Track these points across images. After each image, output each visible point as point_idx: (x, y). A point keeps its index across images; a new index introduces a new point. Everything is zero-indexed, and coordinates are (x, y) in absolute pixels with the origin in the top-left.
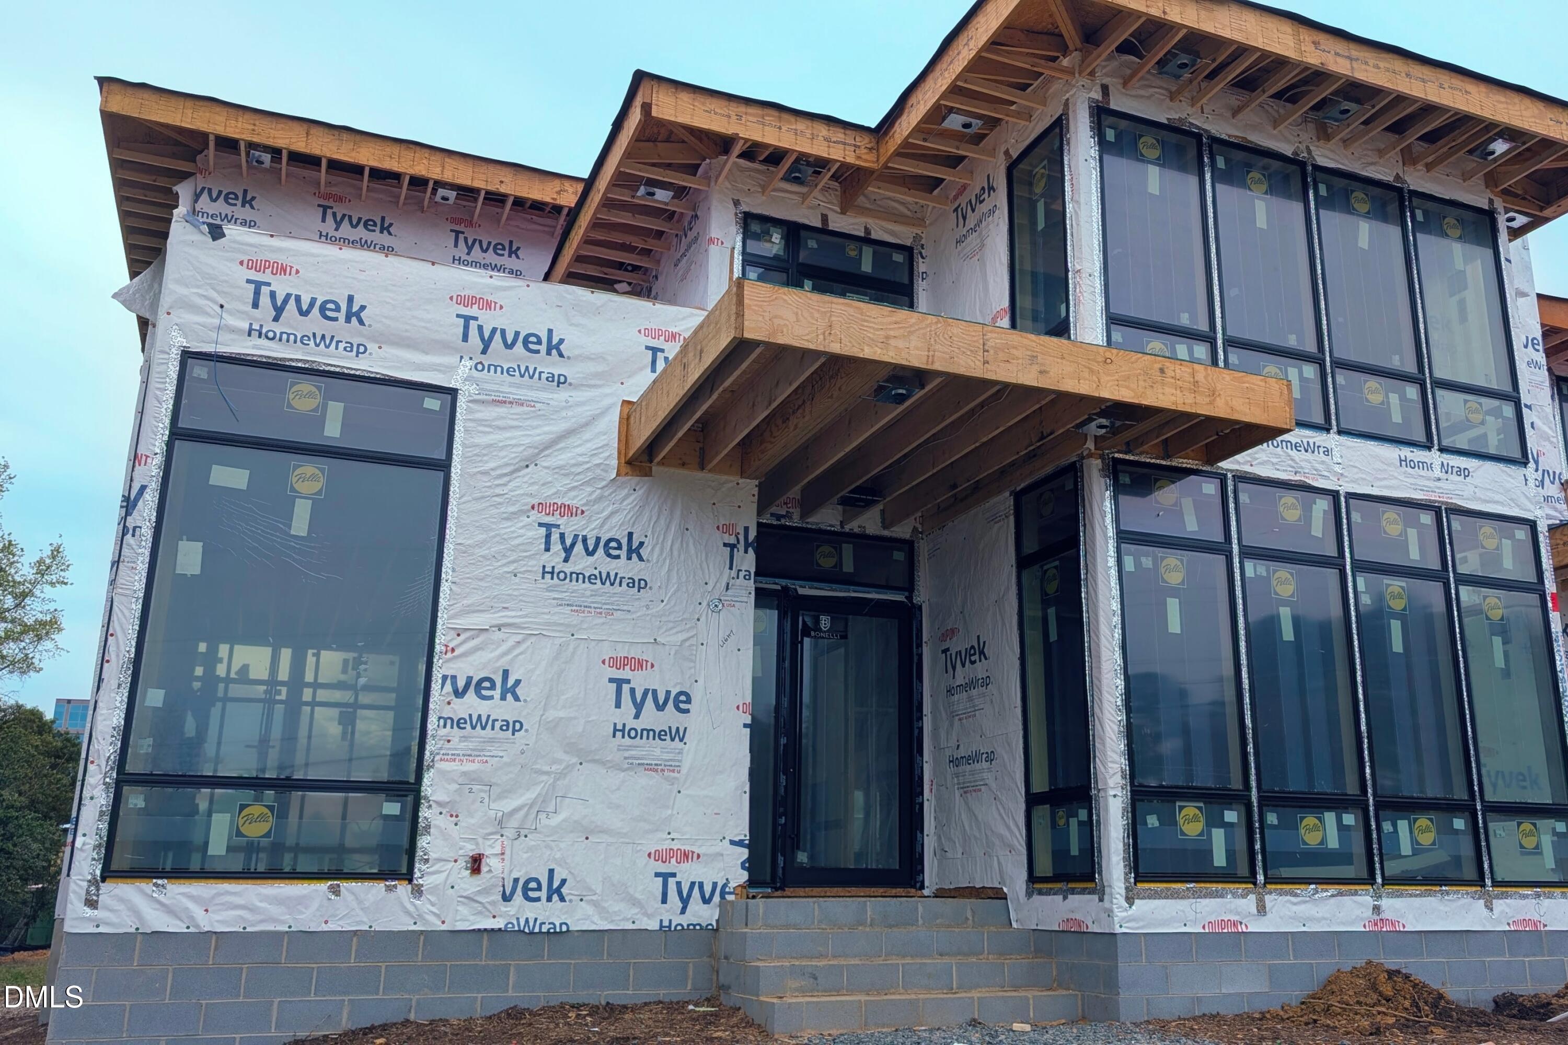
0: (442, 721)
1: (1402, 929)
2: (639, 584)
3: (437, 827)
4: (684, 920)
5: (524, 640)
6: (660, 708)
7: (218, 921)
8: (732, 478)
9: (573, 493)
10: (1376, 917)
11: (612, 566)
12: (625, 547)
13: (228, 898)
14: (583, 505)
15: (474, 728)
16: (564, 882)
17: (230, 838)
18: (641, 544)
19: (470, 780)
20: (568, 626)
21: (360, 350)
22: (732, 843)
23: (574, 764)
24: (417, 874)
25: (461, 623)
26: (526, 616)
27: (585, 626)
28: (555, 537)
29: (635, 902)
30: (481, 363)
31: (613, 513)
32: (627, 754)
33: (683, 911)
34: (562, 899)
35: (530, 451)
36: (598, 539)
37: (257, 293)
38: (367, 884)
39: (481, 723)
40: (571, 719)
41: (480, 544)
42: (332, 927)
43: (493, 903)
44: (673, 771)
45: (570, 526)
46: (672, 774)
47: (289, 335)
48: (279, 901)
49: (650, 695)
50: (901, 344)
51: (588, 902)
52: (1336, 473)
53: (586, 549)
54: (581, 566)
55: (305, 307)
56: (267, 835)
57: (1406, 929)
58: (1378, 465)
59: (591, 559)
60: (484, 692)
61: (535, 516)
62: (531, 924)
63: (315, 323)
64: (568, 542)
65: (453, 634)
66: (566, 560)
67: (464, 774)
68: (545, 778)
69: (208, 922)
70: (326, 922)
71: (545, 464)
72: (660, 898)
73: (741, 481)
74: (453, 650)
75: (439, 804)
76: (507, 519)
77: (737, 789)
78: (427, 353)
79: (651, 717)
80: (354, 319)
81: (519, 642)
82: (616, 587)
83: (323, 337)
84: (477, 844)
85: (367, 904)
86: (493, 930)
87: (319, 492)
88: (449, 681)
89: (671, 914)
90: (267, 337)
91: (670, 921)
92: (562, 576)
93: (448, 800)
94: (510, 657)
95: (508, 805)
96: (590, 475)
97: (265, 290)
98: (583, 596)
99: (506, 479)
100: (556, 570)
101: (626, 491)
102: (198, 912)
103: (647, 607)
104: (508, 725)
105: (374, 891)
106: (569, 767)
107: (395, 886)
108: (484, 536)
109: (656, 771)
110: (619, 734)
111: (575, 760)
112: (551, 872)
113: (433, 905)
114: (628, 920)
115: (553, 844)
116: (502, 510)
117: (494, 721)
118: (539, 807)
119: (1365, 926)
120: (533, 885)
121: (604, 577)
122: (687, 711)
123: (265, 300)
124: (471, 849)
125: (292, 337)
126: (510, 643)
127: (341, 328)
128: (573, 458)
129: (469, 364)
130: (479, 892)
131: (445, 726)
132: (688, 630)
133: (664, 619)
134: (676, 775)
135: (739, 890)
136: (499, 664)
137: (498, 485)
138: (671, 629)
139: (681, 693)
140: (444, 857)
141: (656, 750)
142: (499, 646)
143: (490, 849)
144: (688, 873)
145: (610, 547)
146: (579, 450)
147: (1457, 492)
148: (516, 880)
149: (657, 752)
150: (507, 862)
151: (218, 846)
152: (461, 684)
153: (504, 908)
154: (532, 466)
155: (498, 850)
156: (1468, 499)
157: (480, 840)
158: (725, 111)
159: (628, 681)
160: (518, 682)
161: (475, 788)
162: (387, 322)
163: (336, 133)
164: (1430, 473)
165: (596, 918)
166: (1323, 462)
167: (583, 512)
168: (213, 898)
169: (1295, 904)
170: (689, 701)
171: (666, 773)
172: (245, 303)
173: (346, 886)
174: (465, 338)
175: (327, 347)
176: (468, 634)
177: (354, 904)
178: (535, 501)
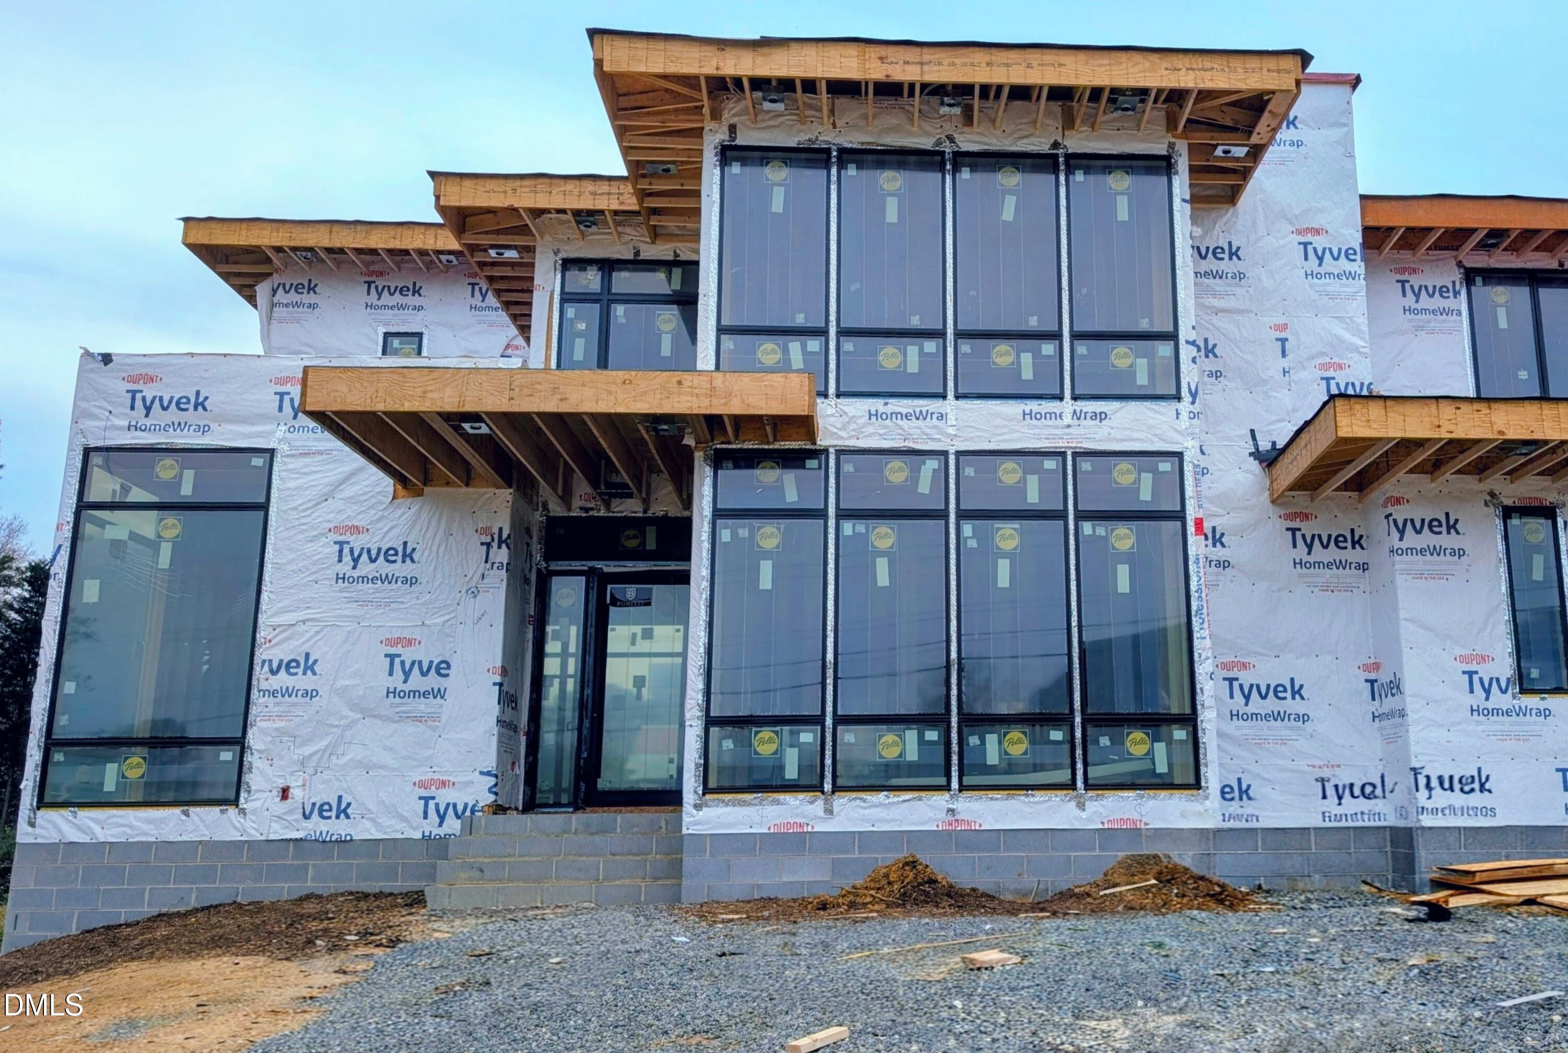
0: (262, 693)
1: (977, 828)
2: (411, 581)
3: (258, 768)
4: (442, 832)
5: (321, 630)
6: (424, 674)
7: (110, 835)
8: (490, 490)
9: (361, 517)
10: (950, 818)
11: (389, 569)
12: (400, 554)
13: (115, 820)
14: (369, 524)
15: (283, 696)
16: (349, 805)
17: (118, 780)
18: (414, 550)
19: (282, 732)
20: (356, 617)
21: (204, 430)
22: (482, 773)
23: (359, 719)
24: (242, 800)
25: (276, 621)
26: (323, 612)
27: (368, 616)
28: (346, 551)
29: (404, 819)
30: (293, 426)
31: (392, 528)
32: (397, 710)
33: (440, 825)
34: (348, 817)
35: (329, 488)
36: (379, 550)
37: (133, 399)
38: (207, 808)
39: (288, 692)
40: (354, 686)
41: (289, 562)
42: (185, 838)
43: (296, 820)
44: (435, 721)
45: (357, 542)
46: (434, 724)
47: (155, 425)
48: (149, 821)
49: (416, 665)
50: (435, 395)
51: (368, 819)
52: (948, 435)
53: (370, 558)
54: (366, 571)
55: (165, 404)
56: (142, 777)
57: (982, 828)
58: (999, 421)
59: (373, 565)
60: (292, 670)
61: (333, 537)
62: (324, 835)
63: (173, 415)
64: (356, 554)
65: (271, 629)
66: (354, 568)
67: (276, 729)
68: (335, 730)
69: (103, 836)
70: (181, 835)
71: (340, 496)
72: (422, 815)
73: (497, 491)
74: (270, 641)
75: (259, 751)
76: (311, 541)
77: (486, 732)
78: (253, 424)
79: (416, 681)
80: (200, 408)
81: (317, 632)
82: (394, 586)
83: (179, 424)
84: (286, 779)
85: (207, 822)
86: (296, 839)
87: (177, 537)
88: (267, 664)
89: (431, 827)
90: (141, 430)
91: (431, 832)
92: (351, 580)
93: (264, 748)
94: (311, 643)
95: (307, 750)
96: (373, 501)
97: (139, 396)
98: (367, 593)
99: (310, 511)
100: (347, 576)
101: (402, 510)
102: (97, 829)
103: (418, 598)
104: (307, 693)
105: (212, 813)
106: (354, 722)
107: (227, 810)
108: (293, 556)
109: (421, 721)
110: (391, 695)
111: (359, 716)
112: (340, 797)
113: (254, 822)
114: (398, 831)
115: (342, 778)
116: (307, 534)
117: (298, 690)
118: (331, 751)
119: (938, 826)
120: (326, 807)
121: (383, 577)
122: (447, 675)
123: (139, 403)
124: (281, 783)
125: (158, 427)
126: (311, 633)
127: (191, 416)
128: (361, 489)
129: (283, 428)
130: (286, 813)
131: (264, 696)
132: (449, 613)
133: (430, 606)
134: (437, 724)
135: (486, 809)
136: (300, 650)
137: (303, 517)
138: (436, 613)
139: (442, 662)
140: (261, 788)
141: (421, 706)
142: (303, 635)
143: (294, 783)
144: (444, 797)
145: (389, 554)
146: (366, 483)
147: (1088, 436)
148: (314, 804)
149: (422, 707)
150: (307, 791)
151: (110, 785)
152: (275, 665)
153: (306, 824)
154: (330, 500)
155: (300, 783)
156: (1101, 441)
157: (288, 776)
158: (503, 188)
159: (399, 656)
160: (316, 661)
161: (284, 739)
162: (224, 406)
163: (352, 226)
164: (1059, 422)
165: (373, 831)
166: (935, 427)
167: (368, 530)
168: (107, 819)
169: (865, 808)
170: (449, 667)
171: (429, 723)
172: (125, 407)
173: (193, 810)
174: (280, 409)
175: (182, 430)
176: (281, 629)
177: (199, 823)
178: (332, 525)
